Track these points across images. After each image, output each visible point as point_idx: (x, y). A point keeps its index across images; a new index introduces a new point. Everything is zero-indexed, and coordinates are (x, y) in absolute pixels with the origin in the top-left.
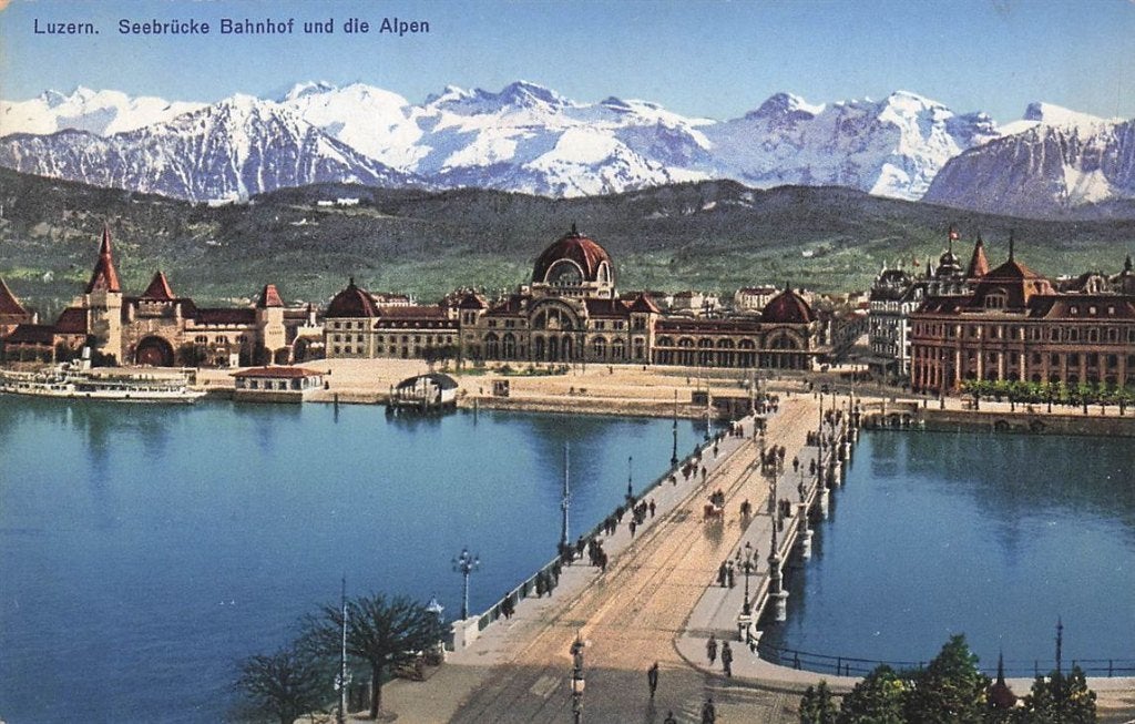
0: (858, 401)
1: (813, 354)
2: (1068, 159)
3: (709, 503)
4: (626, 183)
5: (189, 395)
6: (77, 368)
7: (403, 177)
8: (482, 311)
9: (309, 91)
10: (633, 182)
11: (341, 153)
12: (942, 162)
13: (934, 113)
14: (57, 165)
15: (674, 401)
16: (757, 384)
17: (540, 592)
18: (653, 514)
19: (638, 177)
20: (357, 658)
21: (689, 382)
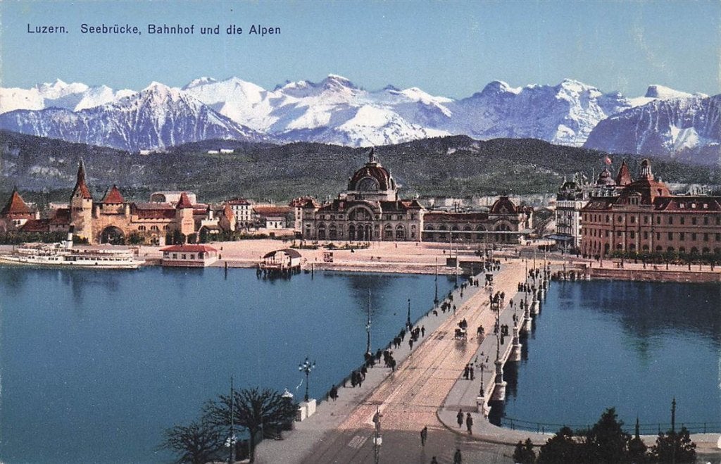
0: (549, 263)
1: (521, 234)
2: (673, 121)
3: (458, 327)
4: (400, 138)
5: (134, 262)
6: (64, 246)
7: (261, 136)
8: (316, 210)
9: (202, 83)
10: (404, 137)
11: (222, 121)
12: (595, 123)
13: (590, 93)
14: (45, 130)
15: (435, 264)
16: (487, 253)
17: (354, 385)
18: (423, 335)
19: (407, 134)
20: (240, 426)
21: (444, 252)
